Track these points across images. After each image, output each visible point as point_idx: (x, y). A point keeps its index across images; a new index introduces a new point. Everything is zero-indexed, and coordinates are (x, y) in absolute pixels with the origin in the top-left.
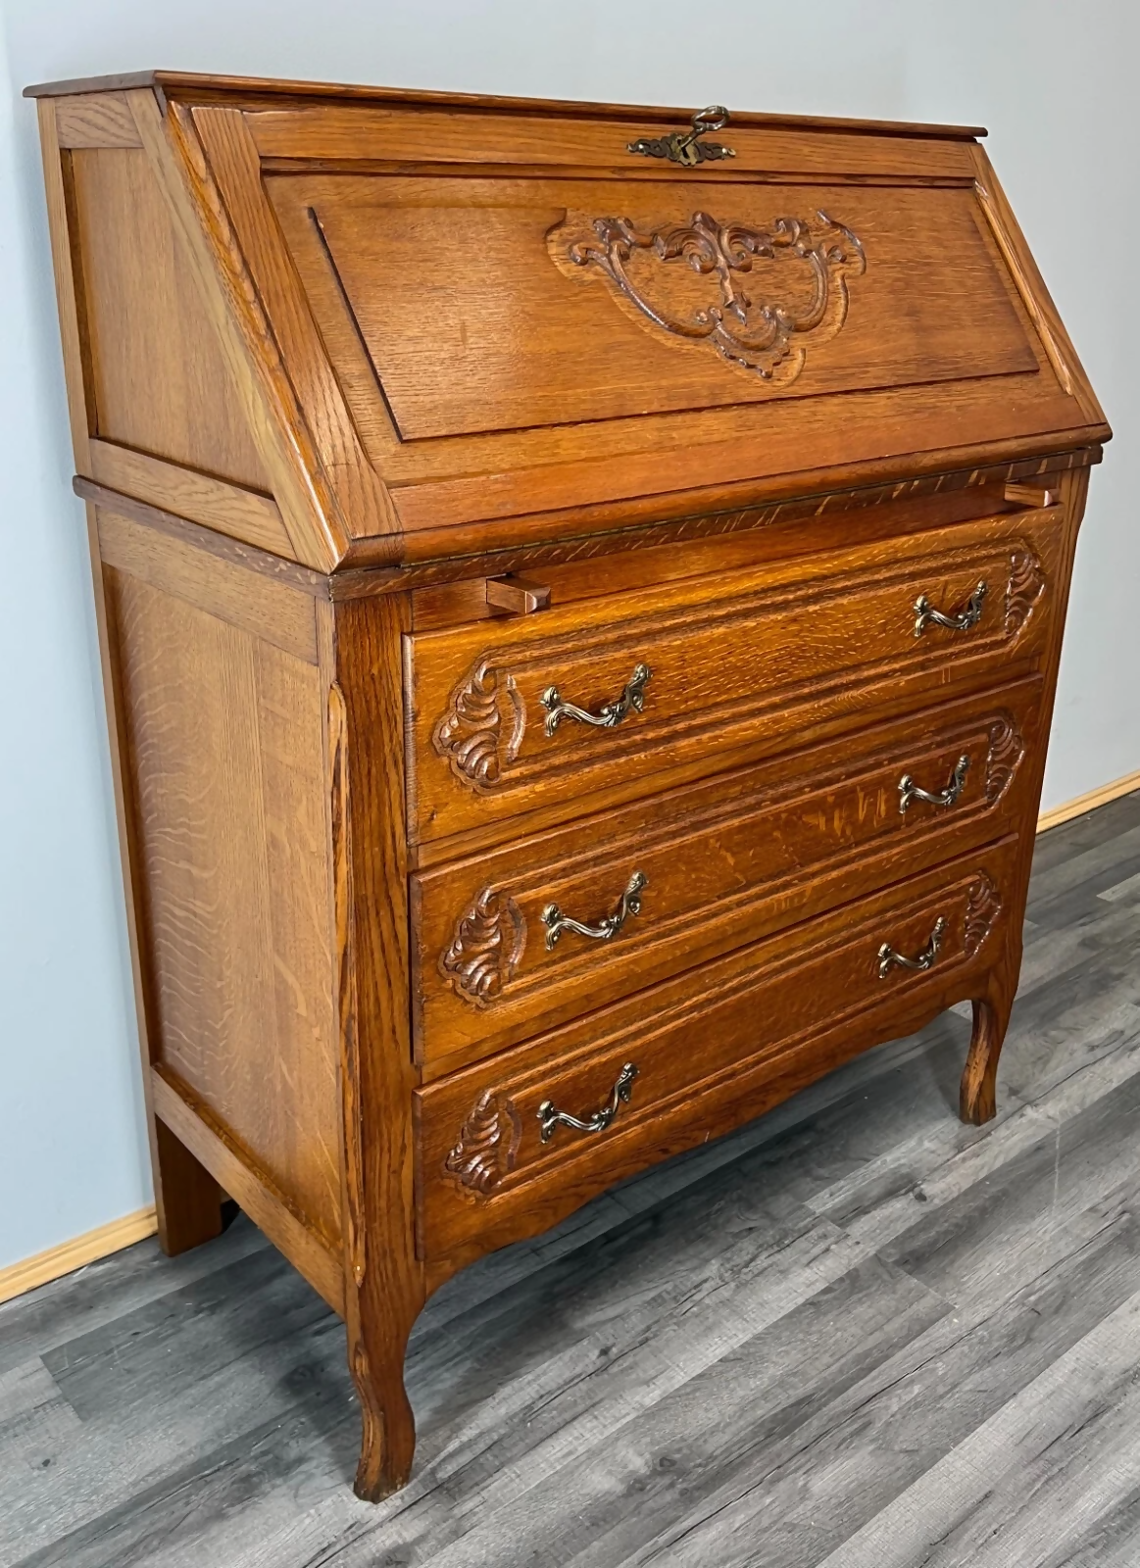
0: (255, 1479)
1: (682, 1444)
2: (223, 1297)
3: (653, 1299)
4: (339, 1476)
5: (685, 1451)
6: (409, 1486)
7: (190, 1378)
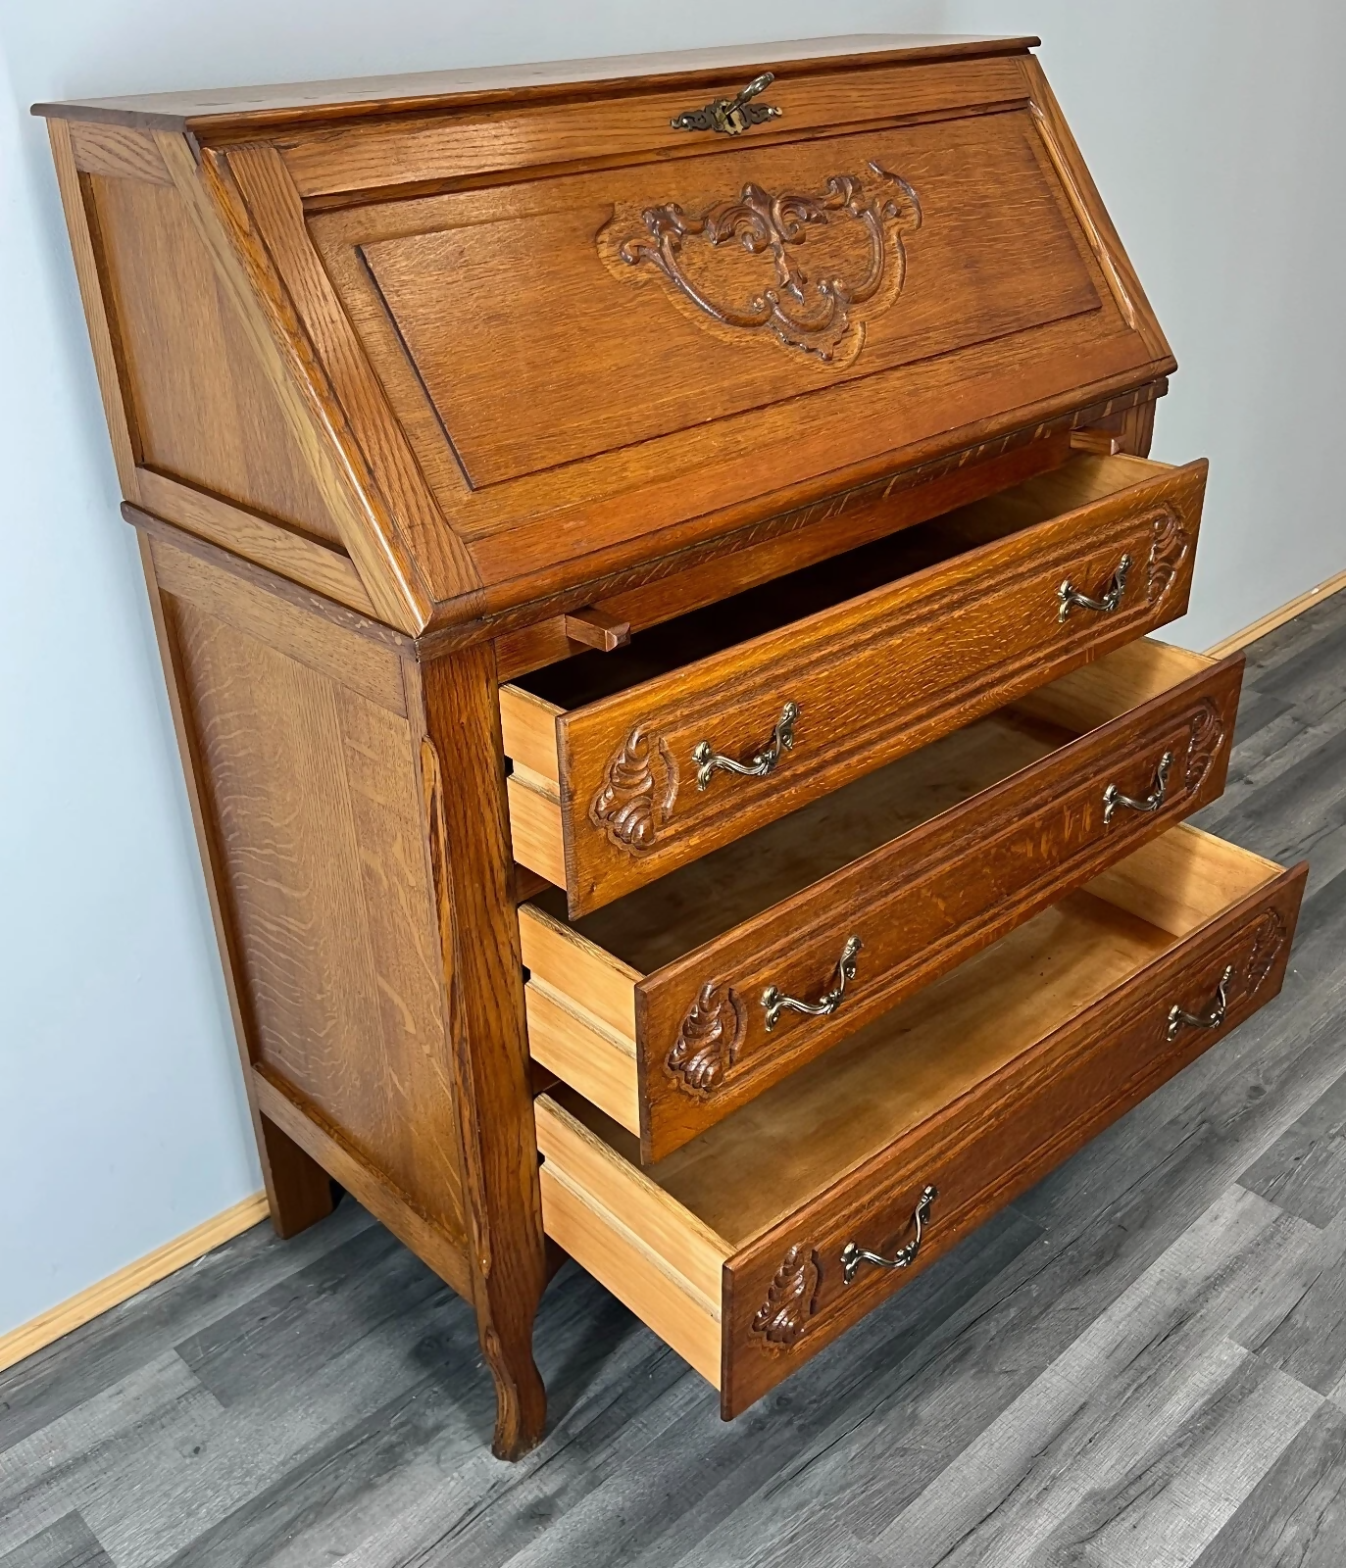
0: (397, 1449)
1: (798, 1383)
2: (343, 1276)
4: (476, 1440)
5: (800, 1389)
6: (544, 1444)
7: (322, 1359)
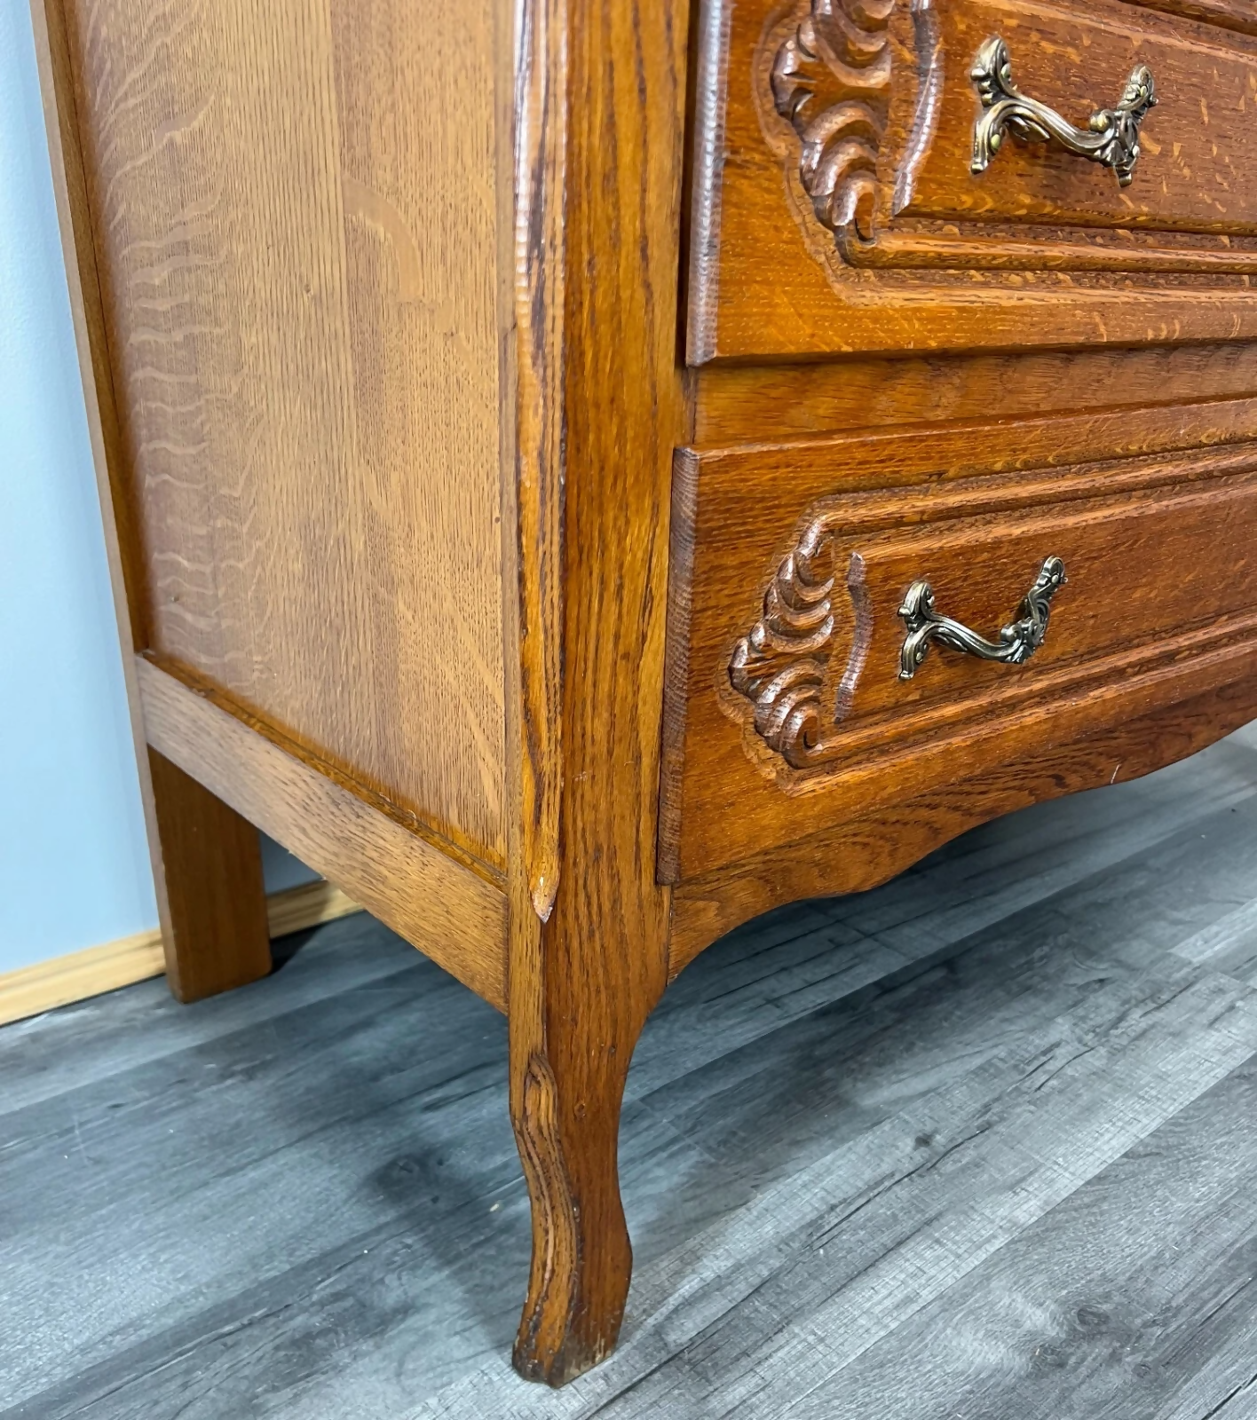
1: (1108, 1287)
3: (982, 1068)
5: (1117, 1298)
6: (616, 1357)
